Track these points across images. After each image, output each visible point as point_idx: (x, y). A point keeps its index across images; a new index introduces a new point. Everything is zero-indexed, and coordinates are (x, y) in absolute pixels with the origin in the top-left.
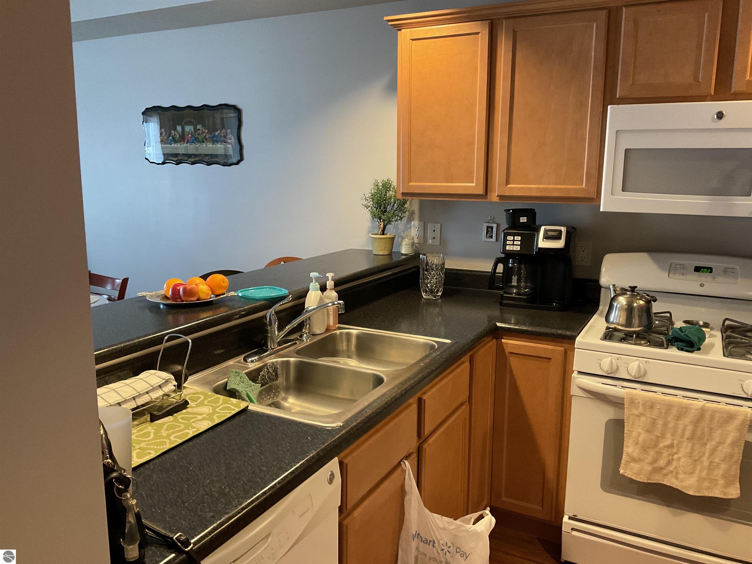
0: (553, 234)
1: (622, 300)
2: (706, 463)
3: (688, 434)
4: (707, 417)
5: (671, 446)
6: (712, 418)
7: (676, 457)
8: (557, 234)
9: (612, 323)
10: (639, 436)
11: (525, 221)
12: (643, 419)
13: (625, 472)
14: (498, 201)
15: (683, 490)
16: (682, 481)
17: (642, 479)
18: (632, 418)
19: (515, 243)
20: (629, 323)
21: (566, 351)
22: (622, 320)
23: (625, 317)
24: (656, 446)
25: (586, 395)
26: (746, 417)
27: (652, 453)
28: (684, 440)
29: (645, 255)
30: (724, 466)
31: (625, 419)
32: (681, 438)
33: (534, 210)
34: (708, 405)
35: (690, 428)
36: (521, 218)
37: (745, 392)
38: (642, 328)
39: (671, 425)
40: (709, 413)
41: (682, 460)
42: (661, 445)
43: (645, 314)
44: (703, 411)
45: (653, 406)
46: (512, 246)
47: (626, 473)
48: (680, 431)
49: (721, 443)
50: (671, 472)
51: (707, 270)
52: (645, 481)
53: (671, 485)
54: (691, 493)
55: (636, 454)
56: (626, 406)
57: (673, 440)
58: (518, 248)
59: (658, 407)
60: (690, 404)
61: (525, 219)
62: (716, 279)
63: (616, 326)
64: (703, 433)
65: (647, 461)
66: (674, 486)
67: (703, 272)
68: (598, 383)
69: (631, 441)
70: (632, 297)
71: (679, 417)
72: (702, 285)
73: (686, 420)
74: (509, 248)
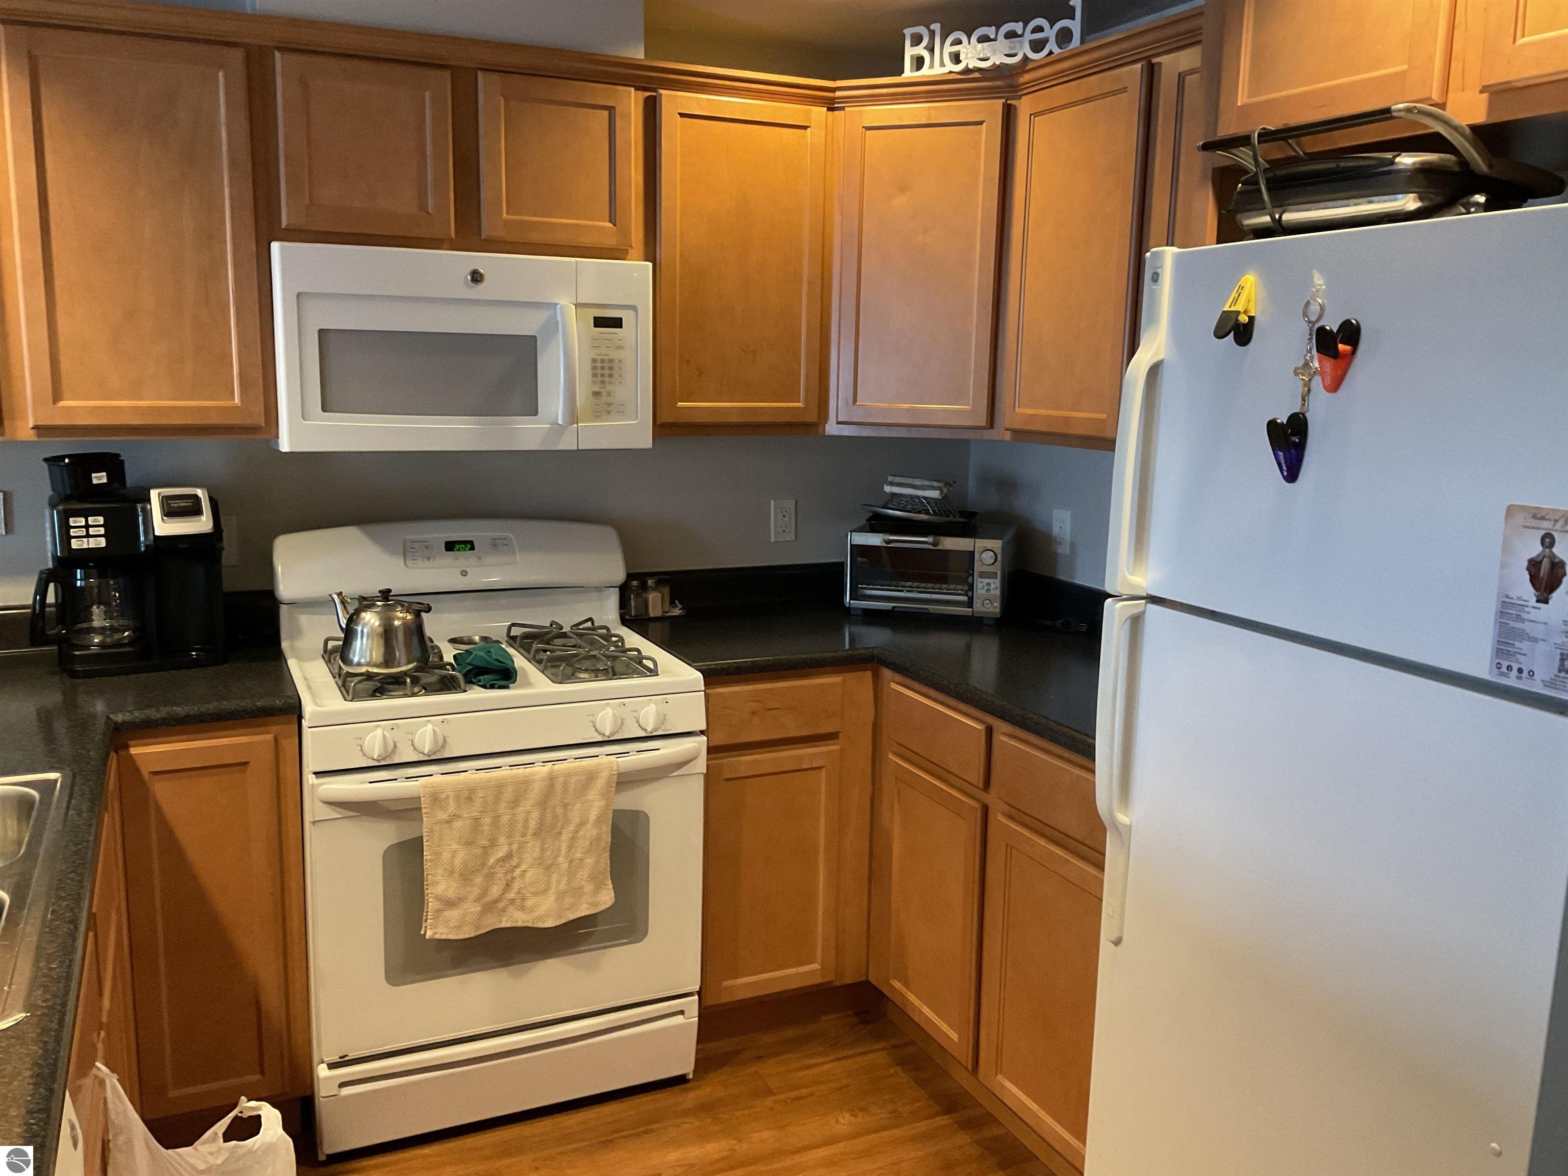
0: (183, 504)
1: (370, 619)
2: (565, 866)
3: (533, 824)
4: (559, 787)
5: (509, 856)
6: (566, 784)
7: (517, 872)
8: (190, 504)
9: (359, 664)
10: (454, 857)
11: (105, 480)
12: (458, 824)
13: (435, 933)
14: (36, 439)
15: (536, 926)
16: (532, 910)
17: (467, 933)
18: (436, 828)
19: (92, 531)
20: (388, 661)
21: (276, 739)
22: (378, 655)
23: (382, 650)
24: (483, 864)
25: (341, 814)
26: (612, 770)
27: (479, 880)
28: (528, 837)
29: (351, 532)
30: (590, 861)
31: (424, 834)
32: (523, 837)
33: (118, 455)
34: (556, 767)
35: (535, 815)
36: (93, 475)
37: (599, 733)
38: (415, 664)
39: (505, 819)
40: (561, 779)
41: (528, 875)
42: (492, 860)
43: (415, 640)
44: (551, 779)
45: (472, 796)
46: (85, 540)
47: (437, 933)
48: (519, 827)
49: (582, 824)
50: (512, 901)
51: (466, 547)
52: (472, 935)
53: (514, 925)
54: (550, 923)
55: (451, 893)
56: (424, 811)
57: (510, 844)
58: (102, 542)
59: (482, 795)
60: (531, 774)
61: (103, 476)
62: (483, 559)
63: (371, 670)
64: (555, 817)
65: (471, 897)
66: (520, 924)
67: (459, 550)
68: (362, 783)
69: (440, 871)
70: (387, 610)
71: (515, 803)
72: (464, 573)
73: (527, 804)
74: (79, 545)
